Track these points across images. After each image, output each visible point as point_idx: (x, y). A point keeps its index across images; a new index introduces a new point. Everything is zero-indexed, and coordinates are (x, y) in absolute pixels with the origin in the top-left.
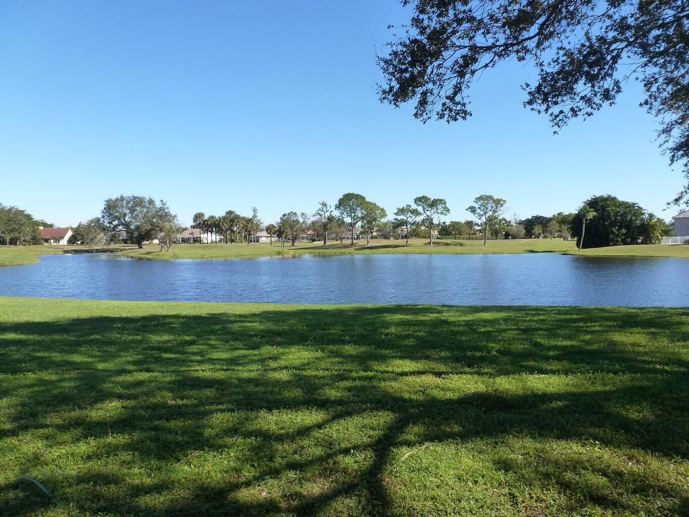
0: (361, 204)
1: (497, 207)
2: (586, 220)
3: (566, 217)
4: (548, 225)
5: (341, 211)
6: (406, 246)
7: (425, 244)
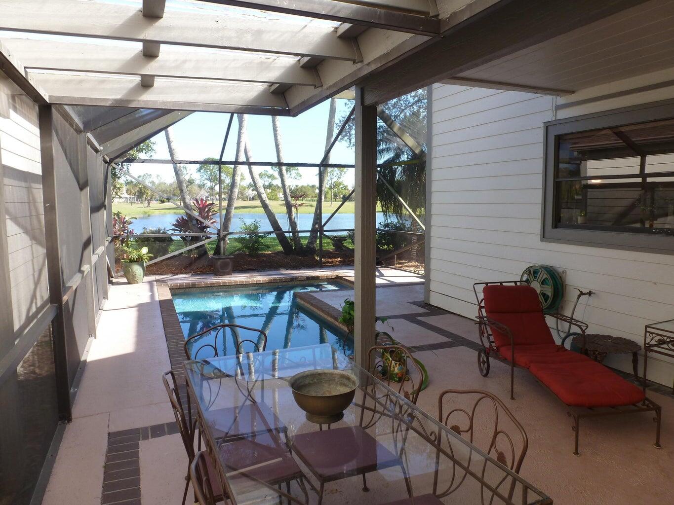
5: (202, 174)
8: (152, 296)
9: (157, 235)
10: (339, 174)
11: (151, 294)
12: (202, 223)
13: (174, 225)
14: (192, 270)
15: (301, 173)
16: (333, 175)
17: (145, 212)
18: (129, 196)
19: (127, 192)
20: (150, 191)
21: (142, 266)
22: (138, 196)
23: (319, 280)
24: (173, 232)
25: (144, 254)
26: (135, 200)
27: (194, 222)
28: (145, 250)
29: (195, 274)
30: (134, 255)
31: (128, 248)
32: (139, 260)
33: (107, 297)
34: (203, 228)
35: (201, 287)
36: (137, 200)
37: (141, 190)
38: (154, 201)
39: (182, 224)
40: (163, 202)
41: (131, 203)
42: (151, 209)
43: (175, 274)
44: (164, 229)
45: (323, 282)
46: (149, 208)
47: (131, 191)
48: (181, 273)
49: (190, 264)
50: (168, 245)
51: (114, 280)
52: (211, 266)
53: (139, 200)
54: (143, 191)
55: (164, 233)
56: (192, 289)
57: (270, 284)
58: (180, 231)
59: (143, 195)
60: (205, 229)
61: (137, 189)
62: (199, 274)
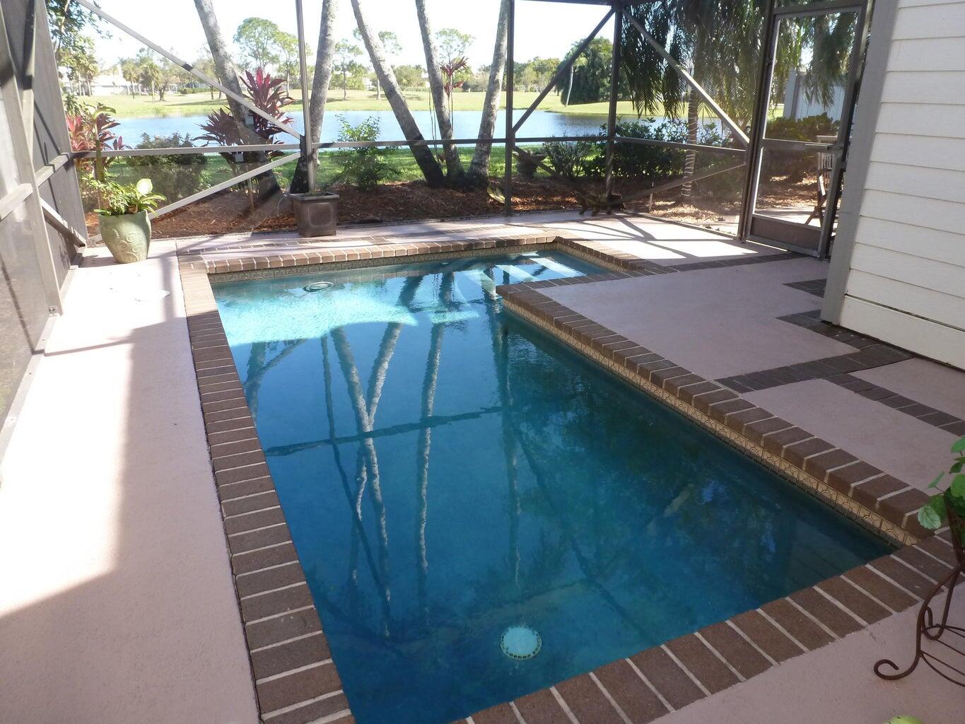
0: (273, 35)
1: (464, 46)
2: (575, 68)
3: (545, 63)
4: (522, 73)
5: (242, 46)
6: (345, 99)
7: (370, 97)
8: (169, 302)
9: (171, 150)
10: (461, 46)
11: (165, 293)
12: (265, 121)
13: (205, 128)
14: (253, 222)
15: (401, 45)
16: (451, 47)
17: (157, 110)
18: (128, 84)
19: (124, 77)
20: (161, 74)
21: (142, 224)
22: (142, 82)
23: (520, 248)
24: (205, 142)
25: (142, 197)
26: (140, 89)
27: (250, 121)
28: (144, 187)
29: (260, 233)
30: (119, 199)
31: (103, 181)
32: (133, 210)
33: (60, 307)
34: (266, 132)
35: (277, 268)
36: (143, 91)
37: (147, 73)
38: (170, 92)
39: (221, 126)
40: (184, 92)
41: (133, 94)
42: (167, 103)
43: (216, 234)
44: (187, 137)
45: (530, 251)
46: (162, 103)
47: (130, 74)
48: (230, 230)
49: (246, 213)
50: (197, 171)
51: (86, 252)
52: (292, 215)
53: (145, 89)
54: (150, 73)
55: (187, 144)
56: (259, 273)
57: (422, 258)
58: (220, 141)
59: (150, 82)
60: (271, 136)
61: (140, 71)
62: (268, 233)
